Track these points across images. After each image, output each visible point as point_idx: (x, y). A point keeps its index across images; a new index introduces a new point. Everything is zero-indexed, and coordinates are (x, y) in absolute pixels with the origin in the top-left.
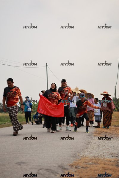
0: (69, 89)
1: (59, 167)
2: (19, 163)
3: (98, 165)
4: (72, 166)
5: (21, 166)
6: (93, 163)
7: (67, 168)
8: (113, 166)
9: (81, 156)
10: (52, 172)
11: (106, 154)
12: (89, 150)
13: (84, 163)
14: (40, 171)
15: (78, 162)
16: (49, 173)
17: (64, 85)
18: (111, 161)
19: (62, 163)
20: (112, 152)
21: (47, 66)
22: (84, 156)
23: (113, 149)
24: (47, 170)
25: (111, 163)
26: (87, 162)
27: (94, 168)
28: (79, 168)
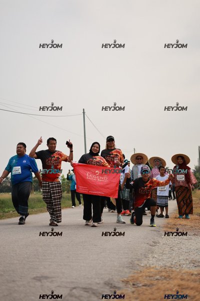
0: (119, 153)
1: (105, 284)
2: (38, 278)
3: (171, 282)
4: (127, 282)
5: (41, 282)
6: (163, 278)
7: (119, 286)
8: (195, 282)
9: (142, 265)
10: (94, 293)
11: (184, 262)
12: (155, 256)
13: (148, 278)
14: (74, 291)
15: (136, 275)
16: (88, 295)
17: (112, 147)
18: (192, 275)
19: (111, 277)
20: (195, 260)
21: (84, 113)
22: (148, 265)
23: (195, 255)
24: (85, 289)
25: (193, 277)
26: (152, 277)
27: (164, 286)
28: (138, 287)
